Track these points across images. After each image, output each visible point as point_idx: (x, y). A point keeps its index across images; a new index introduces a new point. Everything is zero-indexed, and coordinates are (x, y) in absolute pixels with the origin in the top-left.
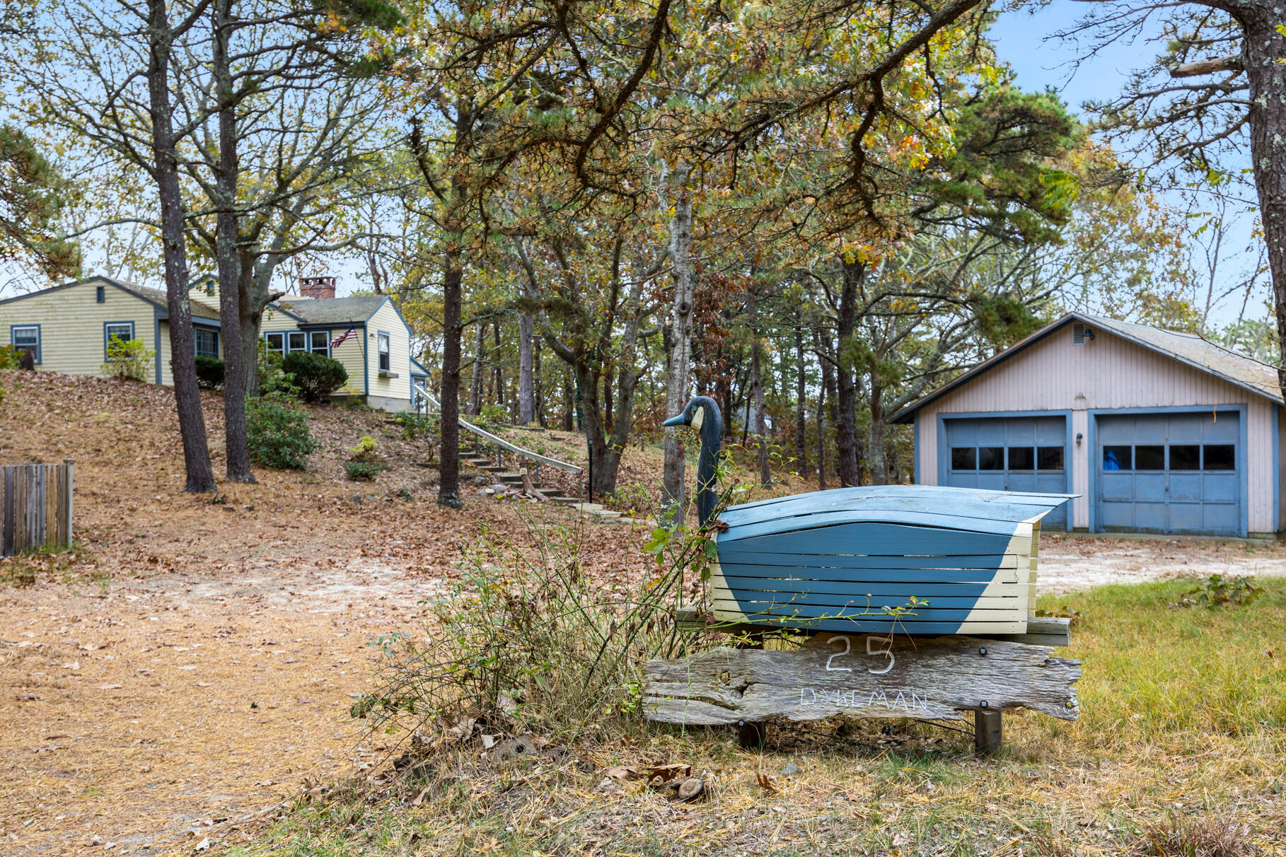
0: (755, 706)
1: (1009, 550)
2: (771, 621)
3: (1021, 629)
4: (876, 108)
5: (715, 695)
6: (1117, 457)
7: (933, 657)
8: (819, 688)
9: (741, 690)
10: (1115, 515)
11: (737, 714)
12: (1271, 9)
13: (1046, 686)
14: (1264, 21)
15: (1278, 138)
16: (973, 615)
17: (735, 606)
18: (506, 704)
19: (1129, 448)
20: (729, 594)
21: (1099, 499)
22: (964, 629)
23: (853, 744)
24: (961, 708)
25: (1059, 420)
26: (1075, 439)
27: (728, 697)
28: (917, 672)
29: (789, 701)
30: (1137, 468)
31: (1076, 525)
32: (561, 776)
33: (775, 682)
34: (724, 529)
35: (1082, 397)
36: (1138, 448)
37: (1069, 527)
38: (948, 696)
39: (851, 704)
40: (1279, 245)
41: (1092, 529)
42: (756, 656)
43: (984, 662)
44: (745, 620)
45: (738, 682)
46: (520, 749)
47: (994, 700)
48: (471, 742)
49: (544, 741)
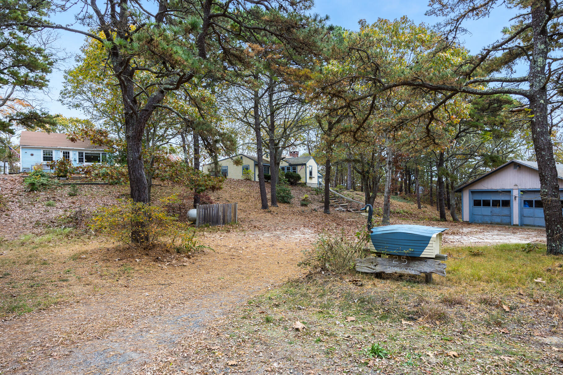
0: (378, 269)
1: (431, 240)
2: (381, 252)
3: (434, 257)
4: (432, 118)
5: (370, 266)
6: (529, 203)
7: (415, 261)
8: (391, 266)
9: (375, 266)
10: (527, 221)
11: (375, 271)
12: (536, 96)
13: (439, 269)
14: (534, 99)
15: (538, 129)
16: (423, 253)
17: (374, 248)
18: (327, 265)
19: (532, 201)
20: (373, 246)
21: (522, 216)
22: (421, 256)
23: (401, 279)
24: (421, 272)
25: (509, 192)
26: (514, 198)
27: (373, 267)
28: (412, 264)
29: (385, 269)
30: (535, 207)
31: (514, 224)
32: (336, 280)
33: (382, 264)
34: (372, 232)
35: (516, 185)
36: (535, 201)
37: (512, 224)
38: (418, 270)
39: (398, 270)
40: (539, 157)
41: (520, 225)
42: (379, 259)
43: (426, 263)
44: (376, 251)
45: (375, 264)
46: (329, 274)
47: (428, 271)
48: (320, 273)
49: (334, 273)
